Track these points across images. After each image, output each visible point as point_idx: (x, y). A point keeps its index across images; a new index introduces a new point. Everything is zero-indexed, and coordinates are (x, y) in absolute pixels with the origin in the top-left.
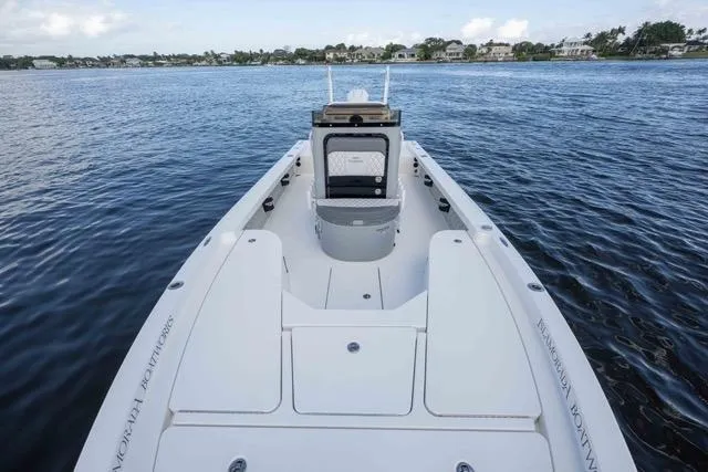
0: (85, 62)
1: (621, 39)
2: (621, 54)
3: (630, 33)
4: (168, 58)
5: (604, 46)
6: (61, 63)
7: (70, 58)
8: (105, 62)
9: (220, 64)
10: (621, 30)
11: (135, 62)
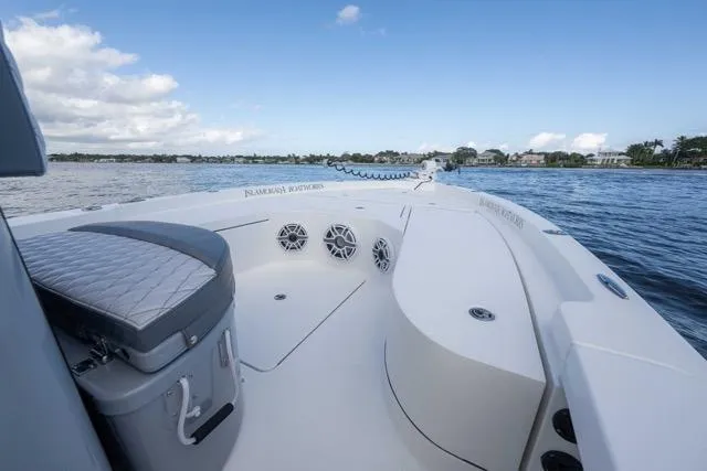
0: (208, 160)
1: (658, 150)
2: (661, 164)
3: (669, 146)
4: (264, 158)
5: (640, 156)
6: (193, 159)
7: (200, 157)
8: (221, 160)
9: (297, 163)
10: (658, 143)
11: (241, 160)
